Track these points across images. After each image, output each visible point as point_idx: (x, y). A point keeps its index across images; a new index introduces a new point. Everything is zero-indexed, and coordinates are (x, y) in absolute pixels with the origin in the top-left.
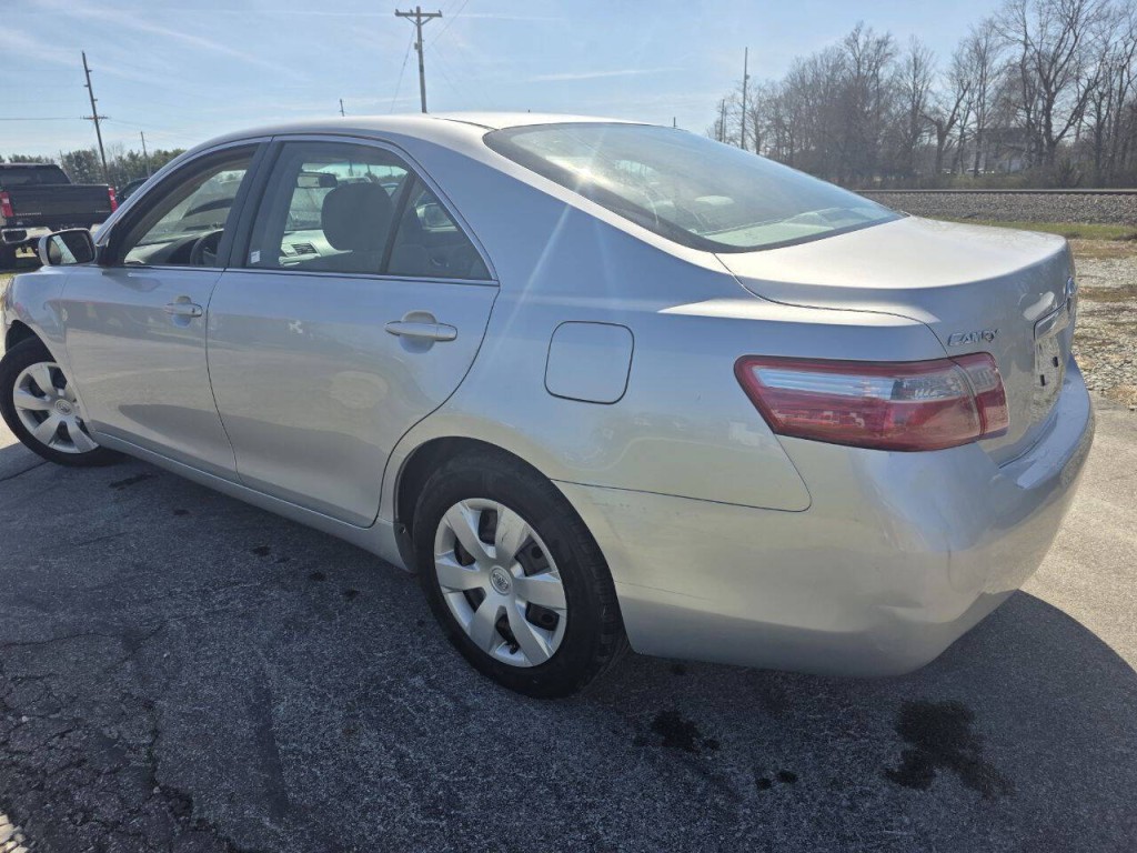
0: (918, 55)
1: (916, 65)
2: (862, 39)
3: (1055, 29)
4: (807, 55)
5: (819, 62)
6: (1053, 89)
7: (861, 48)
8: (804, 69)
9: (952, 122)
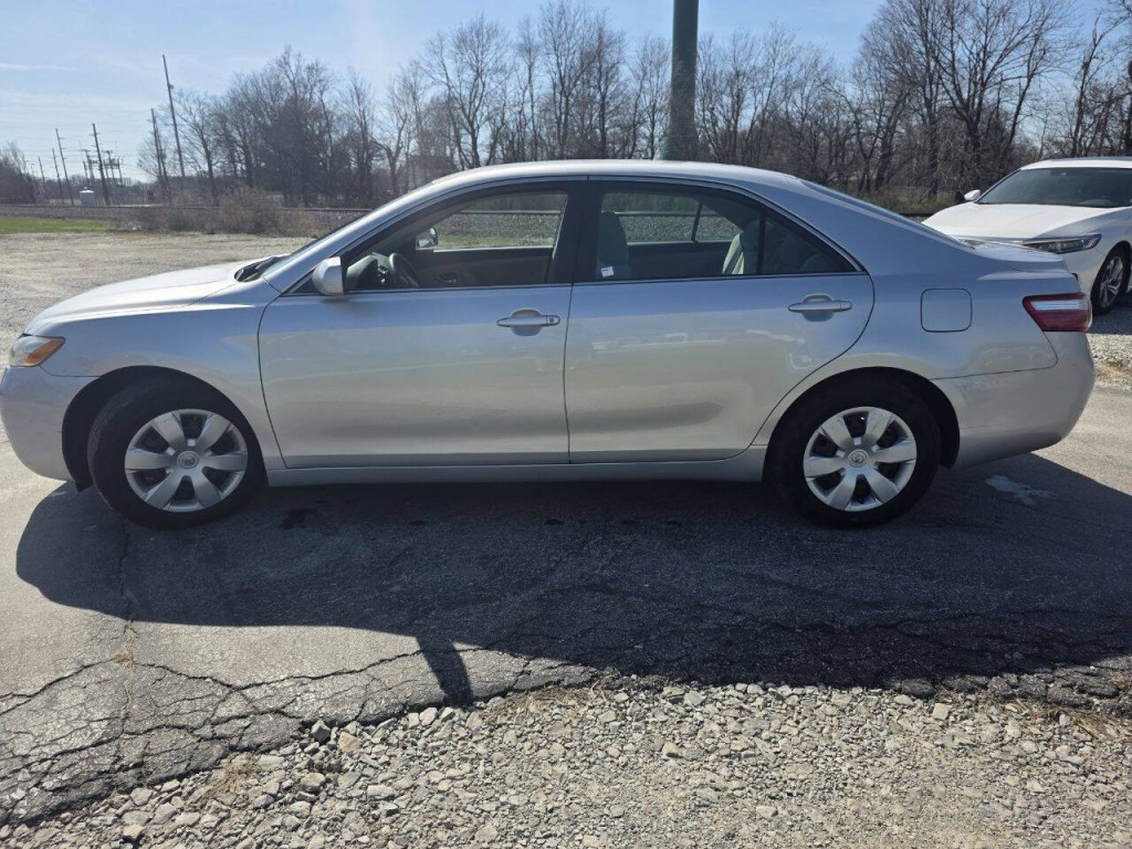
0: (358, 85)
1: (358, 94)
2: (293, 62)
3: (469, 75)
4: (247, 73)
5: (260, 81)
6: (475, 126)
7: (294, 69)
8: (246, 86)
9: (399, 149)
